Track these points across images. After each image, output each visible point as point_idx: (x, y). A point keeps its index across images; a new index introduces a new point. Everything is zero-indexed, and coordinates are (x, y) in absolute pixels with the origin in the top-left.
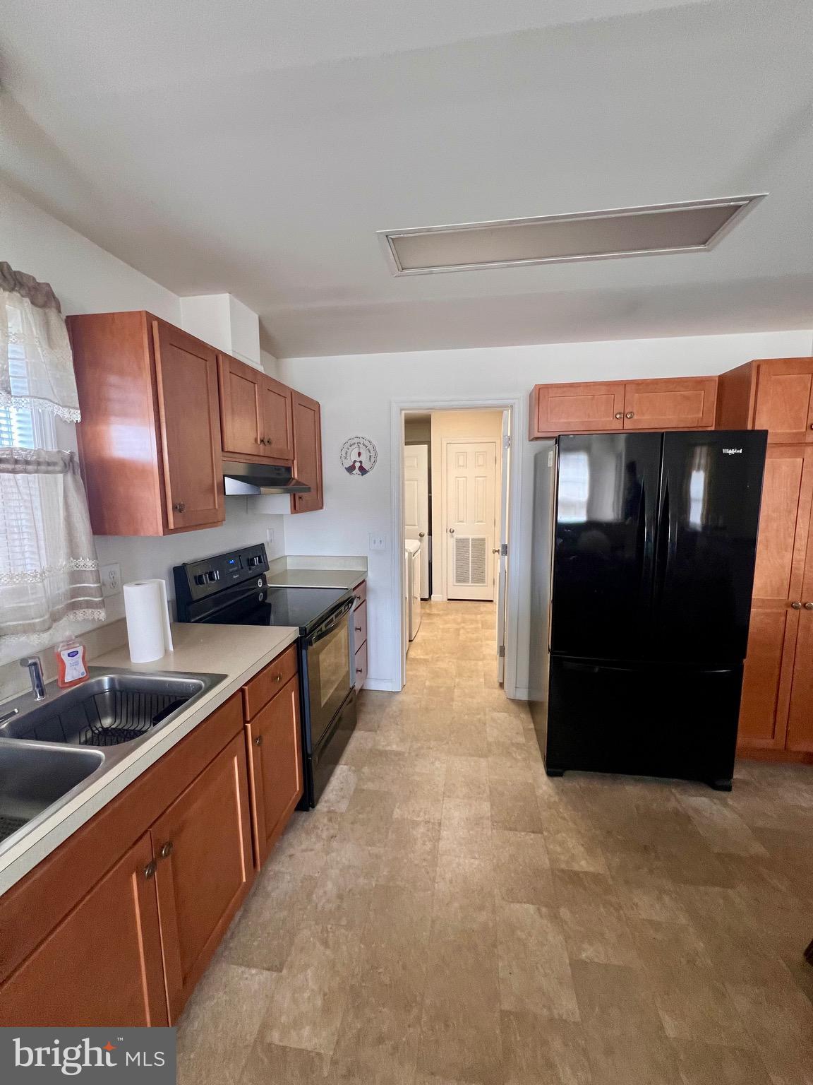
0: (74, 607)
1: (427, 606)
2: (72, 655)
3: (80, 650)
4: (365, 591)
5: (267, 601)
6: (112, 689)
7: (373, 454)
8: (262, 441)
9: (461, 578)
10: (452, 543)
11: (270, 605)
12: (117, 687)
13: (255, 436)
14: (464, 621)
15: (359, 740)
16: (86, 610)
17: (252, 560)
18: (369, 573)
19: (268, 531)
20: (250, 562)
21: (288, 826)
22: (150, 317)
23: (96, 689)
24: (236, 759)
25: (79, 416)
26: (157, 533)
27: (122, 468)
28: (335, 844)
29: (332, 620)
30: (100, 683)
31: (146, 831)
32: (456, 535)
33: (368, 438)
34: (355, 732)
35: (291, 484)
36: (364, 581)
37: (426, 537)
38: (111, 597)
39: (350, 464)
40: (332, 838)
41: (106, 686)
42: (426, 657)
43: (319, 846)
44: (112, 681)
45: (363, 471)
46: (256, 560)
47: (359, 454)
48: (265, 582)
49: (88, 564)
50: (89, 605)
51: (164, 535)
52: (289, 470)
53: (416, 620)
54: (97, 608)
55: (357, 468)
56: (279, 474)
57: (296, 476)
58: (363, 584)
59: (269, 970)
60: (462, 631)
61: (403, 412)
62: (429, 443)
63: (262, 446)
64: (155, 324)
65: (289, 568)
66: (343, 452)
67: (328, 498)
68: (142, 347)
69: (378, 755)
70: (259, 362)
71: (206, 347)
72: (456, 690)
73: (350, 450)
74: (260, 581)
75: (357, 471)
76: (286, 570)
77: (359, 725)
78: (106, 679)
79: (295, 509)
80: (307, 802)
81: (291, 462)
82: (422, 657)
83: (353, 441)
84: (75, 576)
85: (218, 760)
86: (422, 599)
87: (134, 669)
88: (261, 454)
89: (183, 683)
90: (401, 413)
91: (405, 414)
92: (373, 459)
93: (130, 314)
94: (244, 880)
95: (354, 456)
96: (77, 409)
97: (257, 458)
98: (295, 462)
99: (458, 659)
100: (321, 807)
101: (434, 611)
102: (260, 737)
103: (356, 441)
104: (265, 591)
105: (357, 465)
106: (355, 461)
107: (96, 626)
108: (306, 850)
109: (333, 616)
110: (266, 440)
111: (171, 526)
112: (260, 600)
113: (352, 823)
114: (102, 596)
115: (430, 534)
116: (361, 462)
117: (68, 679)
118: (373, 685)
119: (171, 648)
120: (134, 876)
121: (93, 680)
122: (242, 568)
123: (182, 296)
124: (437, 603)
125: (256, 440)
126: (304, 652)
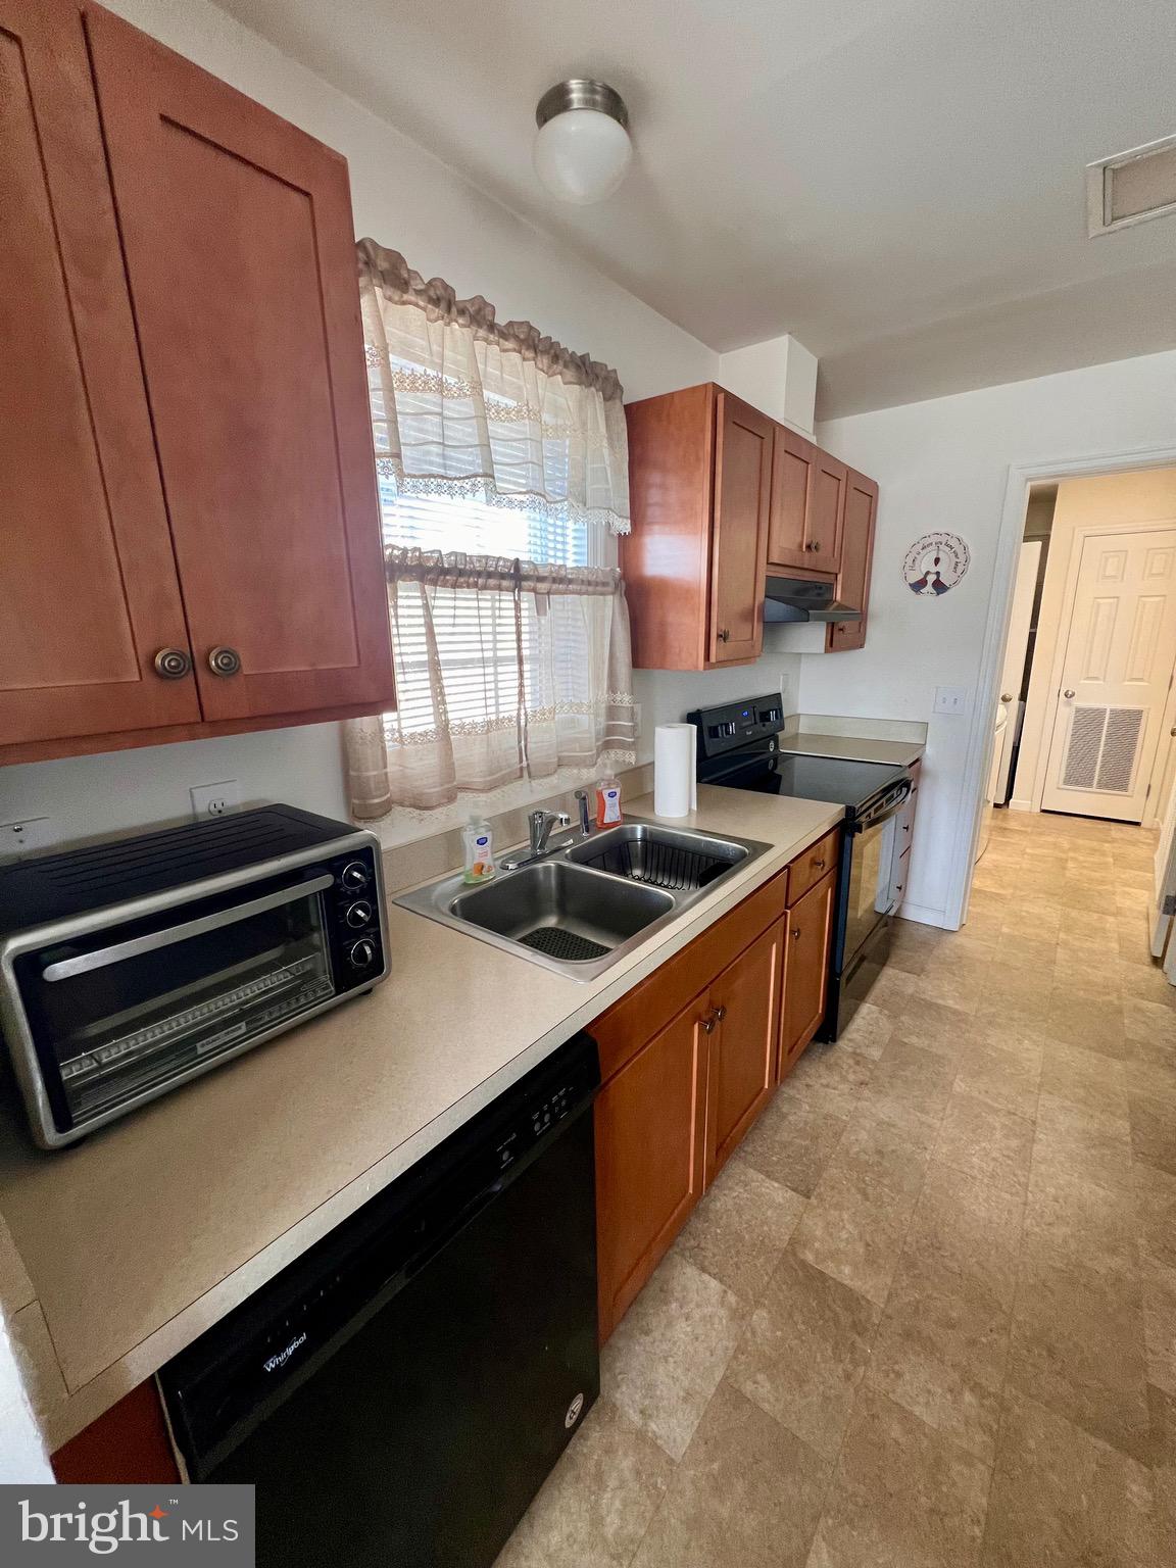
0: (608, 745)
1: (1001, 816)
2: (612, 795)
3: (618, 790)
4: (919, 773)
5: (777, 772)
6: (643, 840)
7: (962, 558)
8: (809, 547)
9: (1077, 775)
10: (1066, 716)
11: (780, 777)
12: (648, 837)
13: (798, 539)
14: (1075, 848)
15: (890, 978)
16: (618, 751)
17: (768, 713)
18: (929, 750)
19: (782, 677)
20: (765, 717)
21: (806, 1052)
22: (717, 389)
23: (629, 836)
24: (774, 946)
25: (629, 526)
26: (696, 667)
27: (662, 587)
28: (866, 1093)
29: (882, 805)
30: (633, 831)
31: (707, 987)
32: (1077, 702)
33: (956, 534)
34: (885, 968)
35: (831, 608)
36: (917, 760)
37: (1015, 702)
38: (641, 739)
39: (915, 577)
40: (862, 1084)
41: (639, 835)
42: (1001, 891)
43: (844, 1087)
44: (644, 830)
45: (940, 587)
46: (772, 714)
47: (937, 561)
48: (776, 747)
49: (624, 699)
50: (623, 745)
51: (705, 669)
52: (830, 587)
53: (984, 835)
54: (628, 749)
55: (930, 583)
56: (819, 595)
57: (839, 597)
58: (917, 764)
59: (793, 1190)
60: (1070, 864)
61: (1029, 484)
62: (1046, 540)
63: (807, 555)
64: (721, 397)
65: (801, 731)
66: (909, 560)
67: (873, 632)
68: (703, 430)
69: (928, 1008)
70: (811, 431)
71: (764, 418)
72: (1059, 950)
73: (921, 555)
74: (772, 743)
75: (929, 588)
76: (797, 734)
77: (893, 959)
78: (639, 828)
79: (831, 645)
80: (828, 1031)
81: (833, 577)
82: (993, 890)
83: (927, 541)
84: (612, 711)
85: (759, 942)
86: (996, 806)
87: (657, 820)
88: (806, 566)
89: (721, 845)
90: (1026, 483)
91: (1032, 487)
92: (960, 568)
93: (694, 389)
94: (766, 1087)
95: (926, 564)
96: (626, 518)
97: (800, 572)
98: (840, 577)
99: (1063, 904)
100: (844, 1044)
101: (1013, 824)
102: (799, 930)
103: (934, 539)
104: (777, 758)
105: (931, 578)
106: (928, 573)
107: (625, 768)
108: (827, 1086)
109: (884, 800)
110: (813, 546)
111: (713, 659)
112: (770, 768)
113: (891, 1077)
114: (633, 736)
115: (1023, 697)
116: (938, 573)
117: (607, 820)
118: (911, 914)
119: (694, 807)
120: (696, 1026)
121: (628, 826)
122: (756, 723)
123: (721, 352)
124: (1019, 814)
125: (801, 546)
126: (847, 839)
